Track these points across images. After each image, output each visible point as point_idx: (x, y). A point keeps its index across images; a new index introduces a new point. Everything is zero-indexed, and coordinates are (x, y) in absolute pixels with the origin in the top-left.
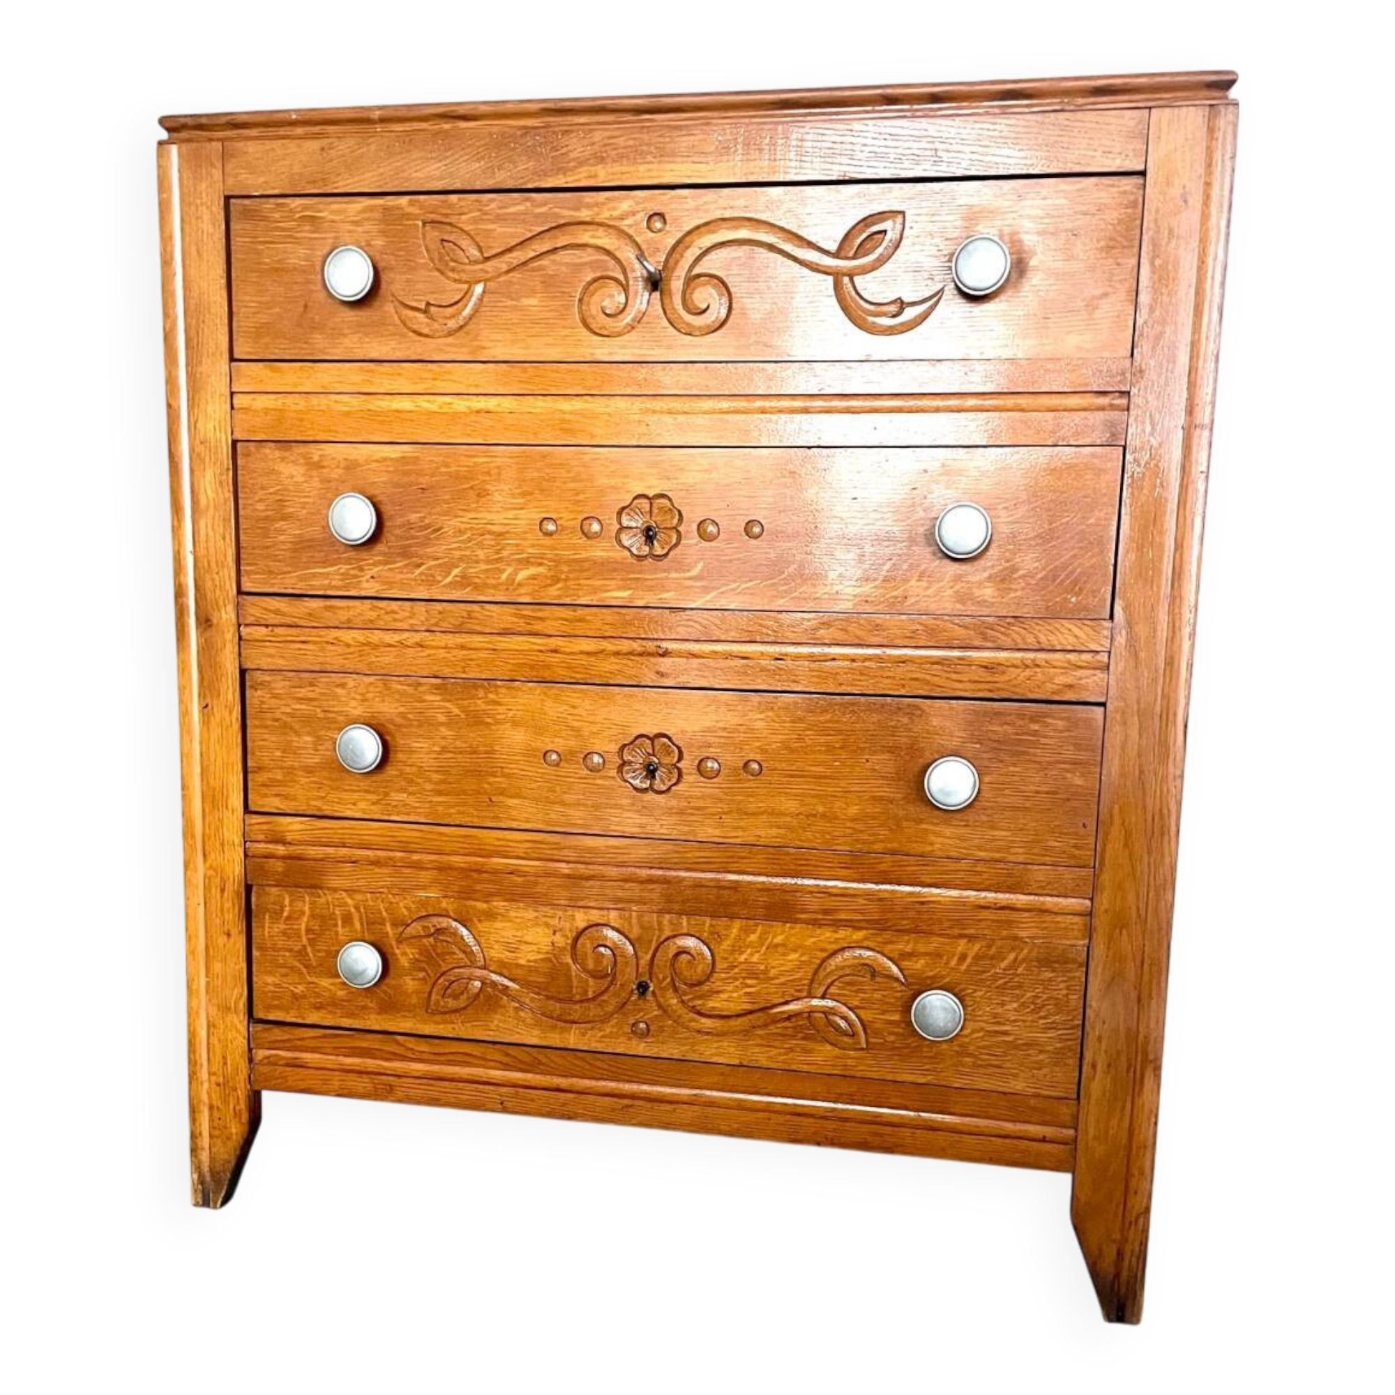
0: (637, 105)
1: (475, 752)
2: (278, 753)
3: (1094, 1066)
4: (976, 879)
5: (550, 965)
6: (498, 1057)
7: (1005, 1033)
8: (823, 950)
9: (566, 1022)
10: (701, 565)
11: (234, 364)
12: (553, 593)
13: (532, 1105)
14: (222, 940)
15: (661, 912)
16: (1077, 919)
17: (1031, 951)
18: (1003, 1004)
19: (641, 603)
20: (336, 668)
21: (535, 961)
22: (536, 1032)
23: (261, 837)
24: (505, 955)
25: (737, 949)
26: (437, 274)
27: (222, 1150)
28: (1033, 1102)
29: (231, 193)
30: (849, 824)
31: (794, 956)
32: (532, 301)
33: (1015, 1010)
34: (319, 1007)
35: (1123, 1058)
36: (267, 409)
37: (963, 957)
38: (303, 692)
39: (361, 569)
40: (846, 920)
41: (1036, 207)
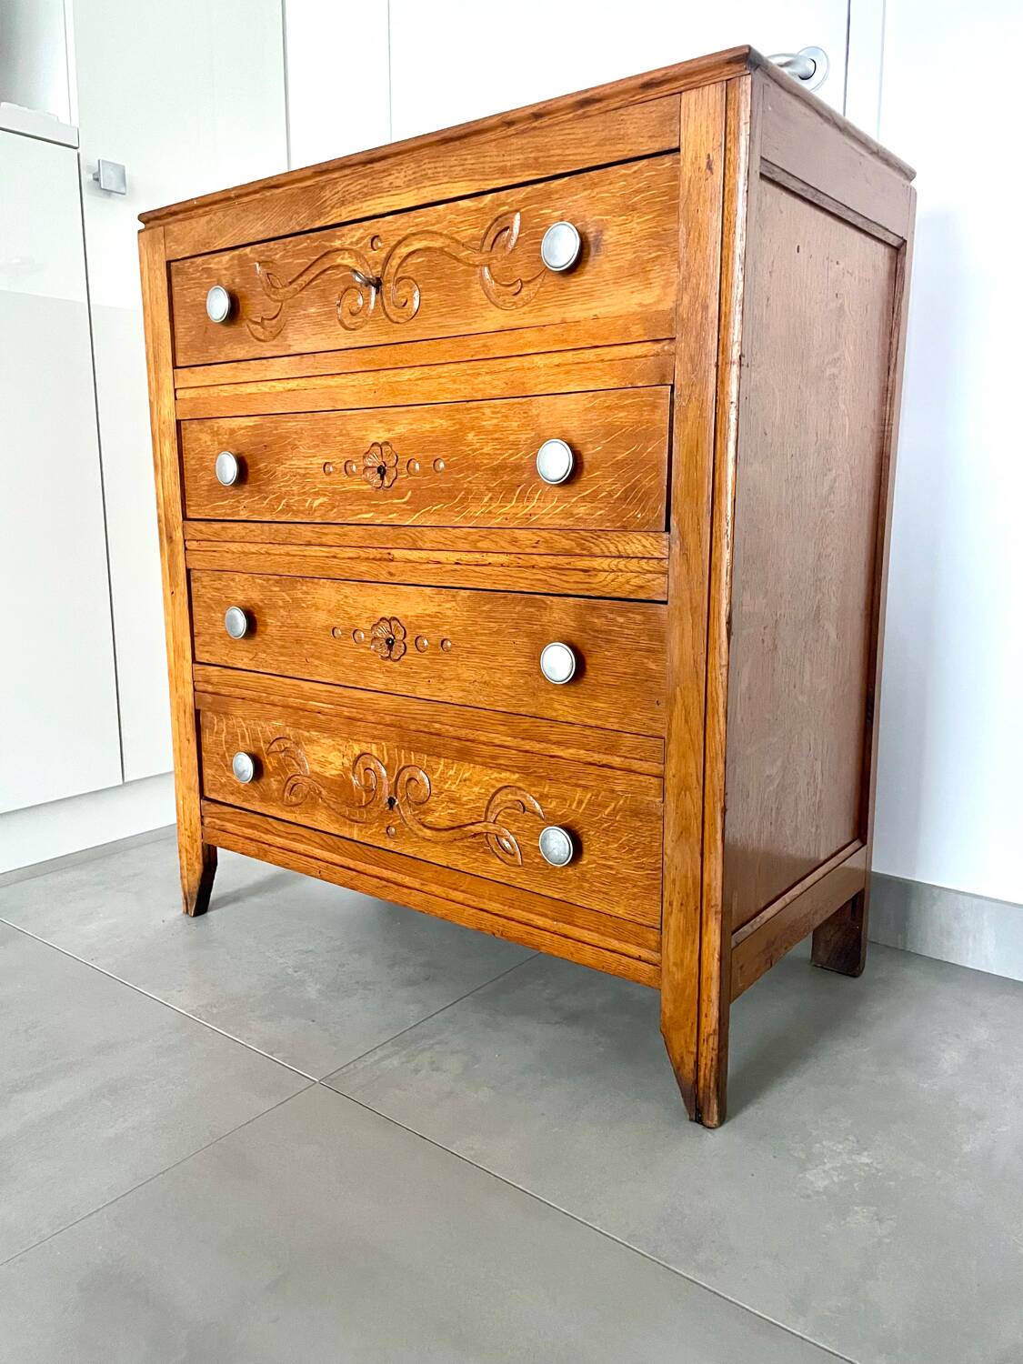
1: (297, 627)
2: (207, 625)
3: (671, 904)
4: (585, 740)
5: (341, 779)
6: (318, 840)
7: (610, 867)
8: (493, 786)
9: (352, 820)
10: (410, 493)
11: (175, 370)
12: (331, 517)
13: (336, 876)
15: (399, 748)
16: (653, 780)
17: (625, 801)
18: (607, 843)
19: (378, 522)
20: (229, 569)
21: (335, 776)
22: (337, 826)
23: (200, 679)
24: (319, 770)
25: (442, 780)
26: (266, 297)
28: (630, 926)
29: (171, 259)
30: (505, 691)
31: (476, 789)
32: (312, 310)
33: (616, 849)
35: (692, 899)
36: (192, 398)
37: (581, 802)
38: (216, 584)
39: (239, 502)
40: (506, 765)
41: (606, 192)
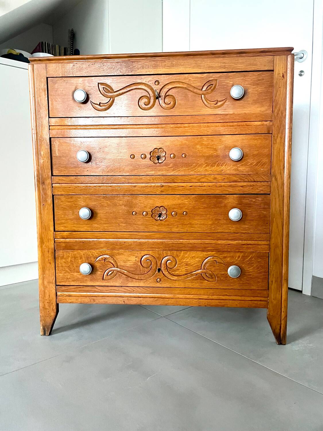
0: (151, 55)
1: (115, 213)
2: (63, 216)
3: (272, 282)
4: (242, 238)
5: (135, 266)
7: (250, 275)
8: (205, 257)
9: (139, 280)
10: (171, 164)
11: (49, 119)
12: (134, 173)
13: (131, 302)
14: (48, 265)
15: (163, 250)
16: (266, 246)
17: (255, 254)
18: (249, 268)
19: (157, 174)
20: (77, 194)
21: (131, 265)
22: (132, 283)
23: (59, 237)
24: (122, 264)
25: (183, 258)
26: (102, 96)
27: (49, 320)
28: (258, 291)
29: (49, 77)
30: (210, 226)
31: (197, 259)
32: (127, 102)
33: (252, 269)
34: (73, 281)
35: (279, 279)
37: (239, 257)
38: (69, 200)
39: (84, 169)
40: (211, 250)
41: (249, 79)
